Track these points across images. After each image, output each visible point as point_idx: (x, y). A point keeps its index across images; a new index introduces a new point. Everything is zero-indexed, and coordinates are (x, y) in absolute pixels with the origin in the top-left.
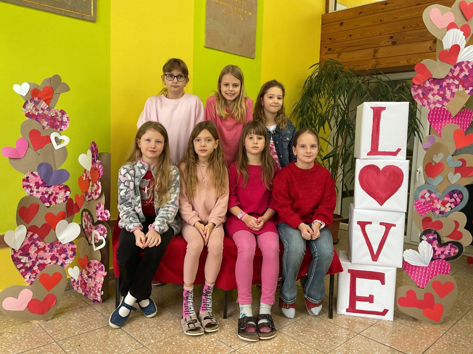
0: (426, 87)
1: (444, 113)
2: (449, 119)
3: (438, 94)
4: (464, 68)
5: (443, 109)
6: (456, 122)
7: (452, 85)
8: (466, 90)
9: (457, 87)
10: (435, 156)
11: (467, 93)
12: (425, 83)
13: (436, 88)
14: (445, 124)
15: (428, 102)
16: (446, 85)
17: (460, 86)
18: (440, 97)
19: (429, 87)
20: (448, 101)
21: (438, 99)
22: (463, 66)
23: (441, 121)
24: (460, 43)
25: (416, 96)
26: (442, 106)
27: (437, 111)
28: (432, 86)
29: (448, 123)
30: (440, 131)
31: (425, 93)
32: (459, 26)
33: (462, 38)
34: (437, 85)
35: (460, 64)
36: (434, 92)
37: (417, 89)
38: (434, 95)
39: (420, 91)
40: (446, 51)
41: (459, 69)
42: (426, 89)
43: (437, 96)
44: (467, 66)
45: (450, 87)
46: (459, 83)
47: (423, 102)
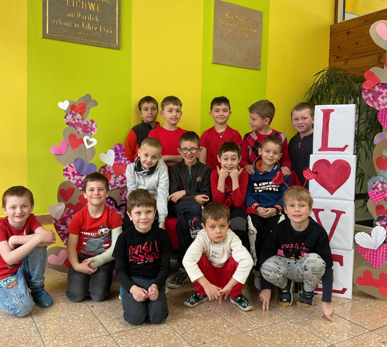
0: (375, 91)
10: (384, 150)
12: (374, 87)
13: (385, 91)
15: (378, 104)
19: (378, 91)
25: (366, 99)
27: (385, 112)
28: (381, 90)
31: (375, 96)
36: (383, 95)
37: (368, 93)
38: (383, 98)
39: (370, 95)
43: (386, 99)
47: (374, 104)
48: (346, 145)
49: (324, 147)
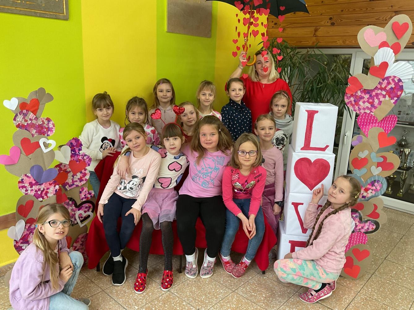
0: (357, 96)
1: (371, 118)
2: (375, 123)
3: (368, 102)
4: (390, 82)
5: (370, 115)
6: (381, 125)
7: (380, 95)
8: (391, 99)
9: (384, 96)
10: (361, 152)
11: (392, 103)
12: (357, 92)
13: (367, 96)
14: (372, 127)
15: (359, 108)
16: (375, 94)
17: (387, 96)
18: (369, 104)
19: (361, 95)
20: (375, 108)
21: (367, 106)
22: (390, 80)
23: (368, 124)
24: (389, 60)
25: (348, 103)
26: (370, 113)
27: (365, 116)
28: (363, 95)
29: (375, 126)
30: (367, 132)
31: (357, 100)
32: (390, 45)
33: (392, 55)
34: (367, 94)
35: (388, 78)
36: (364, 99)
37: (350, 97)
38: (364, 102)
39: (352, 99)
40: (376, 67)
41: (387, 82)
42: (358, 98)
43: (366, 103)
44: (393, 80)
45: (378, 96)
46: (386, 94)
47: (355, 107)
48: (327, 146)
49: (307, 146)
